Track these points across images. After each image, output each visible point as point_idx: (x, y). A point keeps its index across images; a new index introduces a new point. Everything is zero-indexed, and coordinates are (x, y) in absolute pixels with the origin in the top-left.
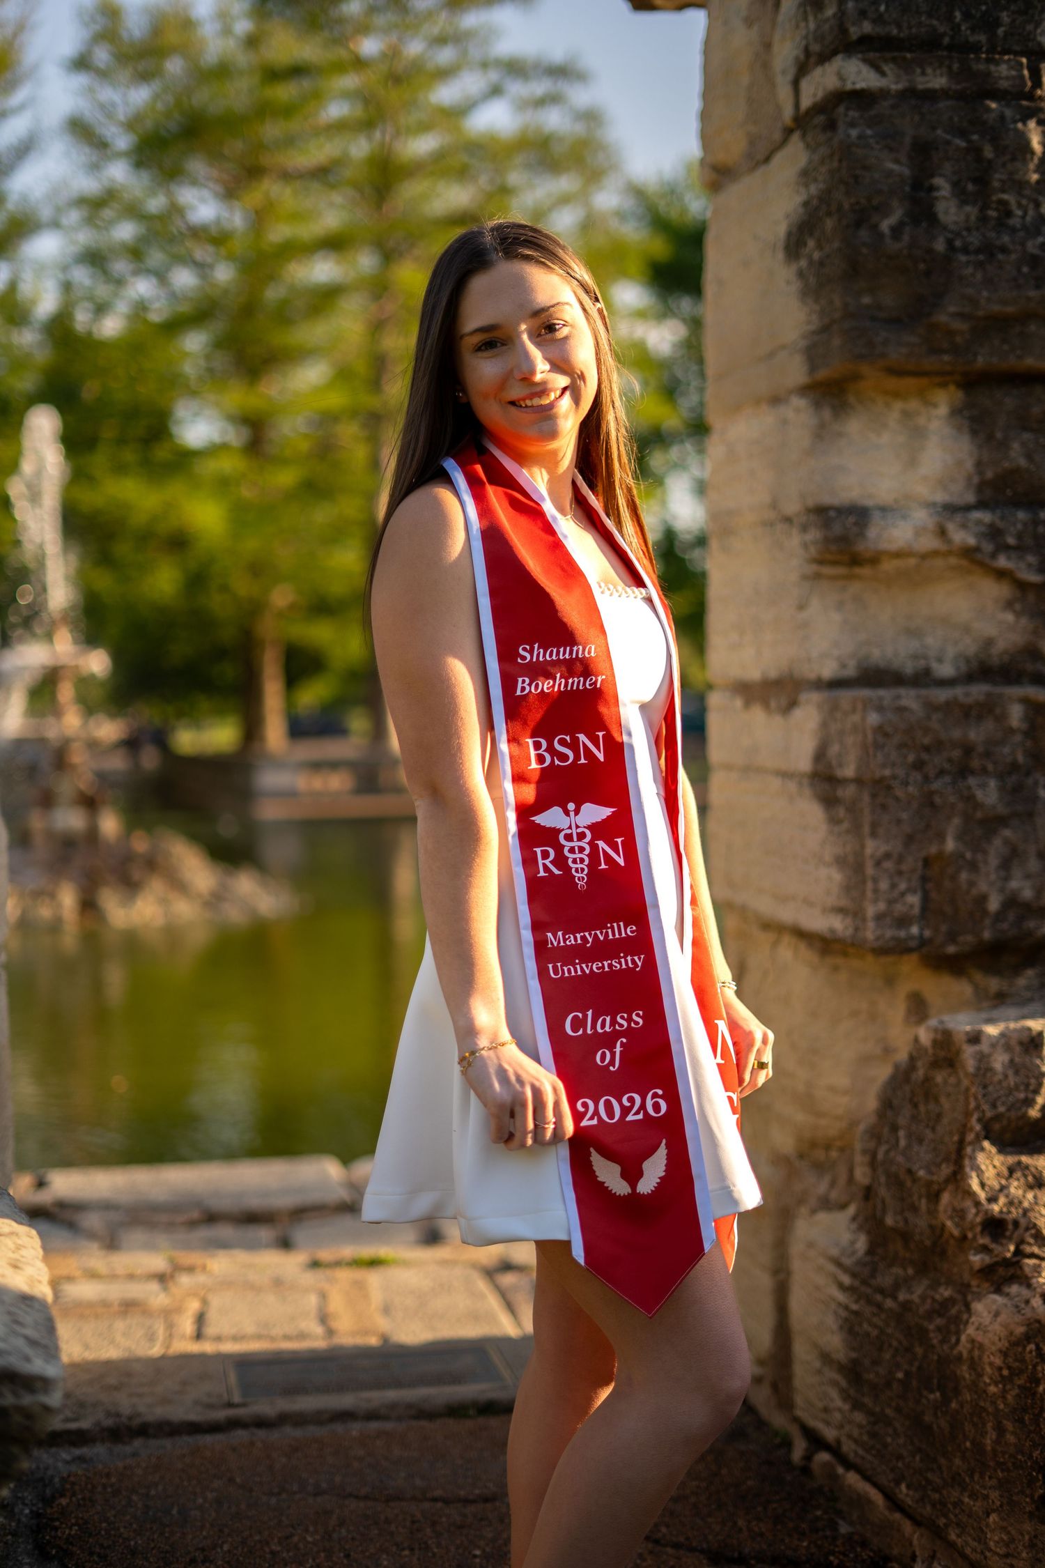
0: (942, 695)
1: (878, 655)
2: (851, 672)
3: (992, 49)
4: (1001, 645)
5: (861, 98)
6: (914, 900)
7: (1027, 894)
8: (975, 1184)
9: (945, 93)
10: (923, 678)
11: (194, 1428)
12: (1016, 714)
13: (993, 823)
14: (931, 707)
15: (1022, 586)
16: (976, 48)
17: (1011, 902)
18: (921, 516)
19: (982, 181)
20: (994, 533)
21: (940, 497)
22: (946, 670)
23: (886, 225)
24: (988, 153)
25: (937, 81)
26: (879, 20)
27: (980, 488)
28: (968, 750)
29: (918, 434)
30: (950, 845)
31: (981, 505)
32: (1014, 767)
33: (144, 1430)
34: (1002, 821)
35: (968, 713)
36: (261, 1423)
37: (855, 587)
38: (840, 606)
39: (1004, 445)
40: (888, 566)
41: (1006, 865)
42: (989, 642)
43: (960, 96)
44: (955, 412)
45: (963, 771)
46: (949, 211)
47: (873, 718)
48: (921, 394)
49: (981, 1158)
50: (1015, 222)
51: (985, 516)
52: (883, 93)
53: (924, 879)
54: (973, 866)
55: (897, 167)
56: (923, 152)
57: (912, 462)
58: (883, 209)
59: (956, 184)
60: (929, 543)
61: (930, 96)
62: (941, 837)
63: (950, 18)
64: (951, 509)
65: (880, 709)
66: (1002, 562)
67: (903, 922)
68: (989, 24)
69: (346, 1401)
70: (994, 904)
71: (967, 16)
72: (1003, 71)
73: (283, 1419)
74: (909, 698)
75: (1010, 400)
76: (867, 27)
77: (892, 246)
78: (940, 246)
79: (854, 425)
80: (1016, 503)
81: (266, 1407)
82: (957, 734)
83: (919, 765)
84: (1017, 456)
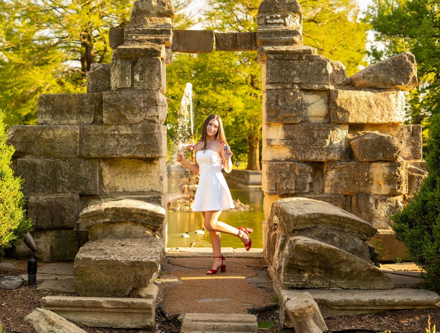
0: (278, 163)
1: (275, 158)
2: (272, 160)
3: (288, 83)
4: (289, 157)
5: (270, 90)
6: (274, 188)
7: (289, 188)
8: (274, 220)
9: (281, 89)
10: (280, 161)
11: (190, 257)
12: (288, 165)
13: (284, 179)
14: (277, 164)
15: (291, 149)
16: (285, 83)
17: (287, 189)
18: (278, 141)
19: (285, 100)
20: (286, 143)
21: (281, 138)
22: (283, 160)
23: (272, 106)
24: (286, 96)
25: (280, 87)
26: (272, 80)
27: (285, 137)
28: (282, 170)
29: (278, 130)
30: (279, 181)
31: (285, 139)
32: (288, 172)
33: (183, 257)
34: (286, 179)
35: (282, 165)
36: (198, 257)
37: (272, 149)
38: (270, 151)
39: (288, 132)
40: (275, 146)
41: (286, 184)
42: (287, 156)
43: (283, 89)
44: (282, 128)
45: (281, 172)
46: (280, 103)
47: (269, 166)
48: (279, 125)
49: (275, 217)
50: (289, 105)
51: (286, 141)
52: (273, 89)
53: (276, 186)
54: (282, 184)
55: (274, 98)
56: (277, 96)
57: (277, 134)
58: (272, 104)
59: (281, 100)
60: (279, 144)
61: (279, 89)
62: (277, 180)
63: (282, 79)
64: (281, 140)
65: (270, 164)
66: (287, 146)
67: (273, 190)
68: (287, 80)
69: (210, 256)
70: (285, 189)
71: (284, 79)
72: (288, 86)
73: (201, 257)
74: (274, 163)
75: (288, 126)
76: (271, 81)
77: (273, 108)
78: (279, 108)
79: (271, 129)
80: (290, 139)
81: (199, 256)
82: (280, 168)
83: (275, 171)
84: (290, 133)
